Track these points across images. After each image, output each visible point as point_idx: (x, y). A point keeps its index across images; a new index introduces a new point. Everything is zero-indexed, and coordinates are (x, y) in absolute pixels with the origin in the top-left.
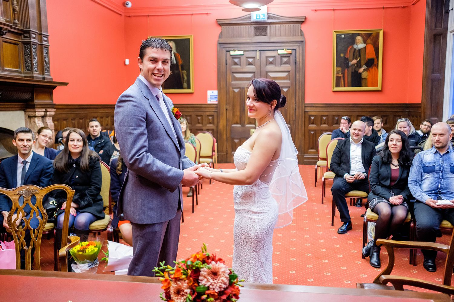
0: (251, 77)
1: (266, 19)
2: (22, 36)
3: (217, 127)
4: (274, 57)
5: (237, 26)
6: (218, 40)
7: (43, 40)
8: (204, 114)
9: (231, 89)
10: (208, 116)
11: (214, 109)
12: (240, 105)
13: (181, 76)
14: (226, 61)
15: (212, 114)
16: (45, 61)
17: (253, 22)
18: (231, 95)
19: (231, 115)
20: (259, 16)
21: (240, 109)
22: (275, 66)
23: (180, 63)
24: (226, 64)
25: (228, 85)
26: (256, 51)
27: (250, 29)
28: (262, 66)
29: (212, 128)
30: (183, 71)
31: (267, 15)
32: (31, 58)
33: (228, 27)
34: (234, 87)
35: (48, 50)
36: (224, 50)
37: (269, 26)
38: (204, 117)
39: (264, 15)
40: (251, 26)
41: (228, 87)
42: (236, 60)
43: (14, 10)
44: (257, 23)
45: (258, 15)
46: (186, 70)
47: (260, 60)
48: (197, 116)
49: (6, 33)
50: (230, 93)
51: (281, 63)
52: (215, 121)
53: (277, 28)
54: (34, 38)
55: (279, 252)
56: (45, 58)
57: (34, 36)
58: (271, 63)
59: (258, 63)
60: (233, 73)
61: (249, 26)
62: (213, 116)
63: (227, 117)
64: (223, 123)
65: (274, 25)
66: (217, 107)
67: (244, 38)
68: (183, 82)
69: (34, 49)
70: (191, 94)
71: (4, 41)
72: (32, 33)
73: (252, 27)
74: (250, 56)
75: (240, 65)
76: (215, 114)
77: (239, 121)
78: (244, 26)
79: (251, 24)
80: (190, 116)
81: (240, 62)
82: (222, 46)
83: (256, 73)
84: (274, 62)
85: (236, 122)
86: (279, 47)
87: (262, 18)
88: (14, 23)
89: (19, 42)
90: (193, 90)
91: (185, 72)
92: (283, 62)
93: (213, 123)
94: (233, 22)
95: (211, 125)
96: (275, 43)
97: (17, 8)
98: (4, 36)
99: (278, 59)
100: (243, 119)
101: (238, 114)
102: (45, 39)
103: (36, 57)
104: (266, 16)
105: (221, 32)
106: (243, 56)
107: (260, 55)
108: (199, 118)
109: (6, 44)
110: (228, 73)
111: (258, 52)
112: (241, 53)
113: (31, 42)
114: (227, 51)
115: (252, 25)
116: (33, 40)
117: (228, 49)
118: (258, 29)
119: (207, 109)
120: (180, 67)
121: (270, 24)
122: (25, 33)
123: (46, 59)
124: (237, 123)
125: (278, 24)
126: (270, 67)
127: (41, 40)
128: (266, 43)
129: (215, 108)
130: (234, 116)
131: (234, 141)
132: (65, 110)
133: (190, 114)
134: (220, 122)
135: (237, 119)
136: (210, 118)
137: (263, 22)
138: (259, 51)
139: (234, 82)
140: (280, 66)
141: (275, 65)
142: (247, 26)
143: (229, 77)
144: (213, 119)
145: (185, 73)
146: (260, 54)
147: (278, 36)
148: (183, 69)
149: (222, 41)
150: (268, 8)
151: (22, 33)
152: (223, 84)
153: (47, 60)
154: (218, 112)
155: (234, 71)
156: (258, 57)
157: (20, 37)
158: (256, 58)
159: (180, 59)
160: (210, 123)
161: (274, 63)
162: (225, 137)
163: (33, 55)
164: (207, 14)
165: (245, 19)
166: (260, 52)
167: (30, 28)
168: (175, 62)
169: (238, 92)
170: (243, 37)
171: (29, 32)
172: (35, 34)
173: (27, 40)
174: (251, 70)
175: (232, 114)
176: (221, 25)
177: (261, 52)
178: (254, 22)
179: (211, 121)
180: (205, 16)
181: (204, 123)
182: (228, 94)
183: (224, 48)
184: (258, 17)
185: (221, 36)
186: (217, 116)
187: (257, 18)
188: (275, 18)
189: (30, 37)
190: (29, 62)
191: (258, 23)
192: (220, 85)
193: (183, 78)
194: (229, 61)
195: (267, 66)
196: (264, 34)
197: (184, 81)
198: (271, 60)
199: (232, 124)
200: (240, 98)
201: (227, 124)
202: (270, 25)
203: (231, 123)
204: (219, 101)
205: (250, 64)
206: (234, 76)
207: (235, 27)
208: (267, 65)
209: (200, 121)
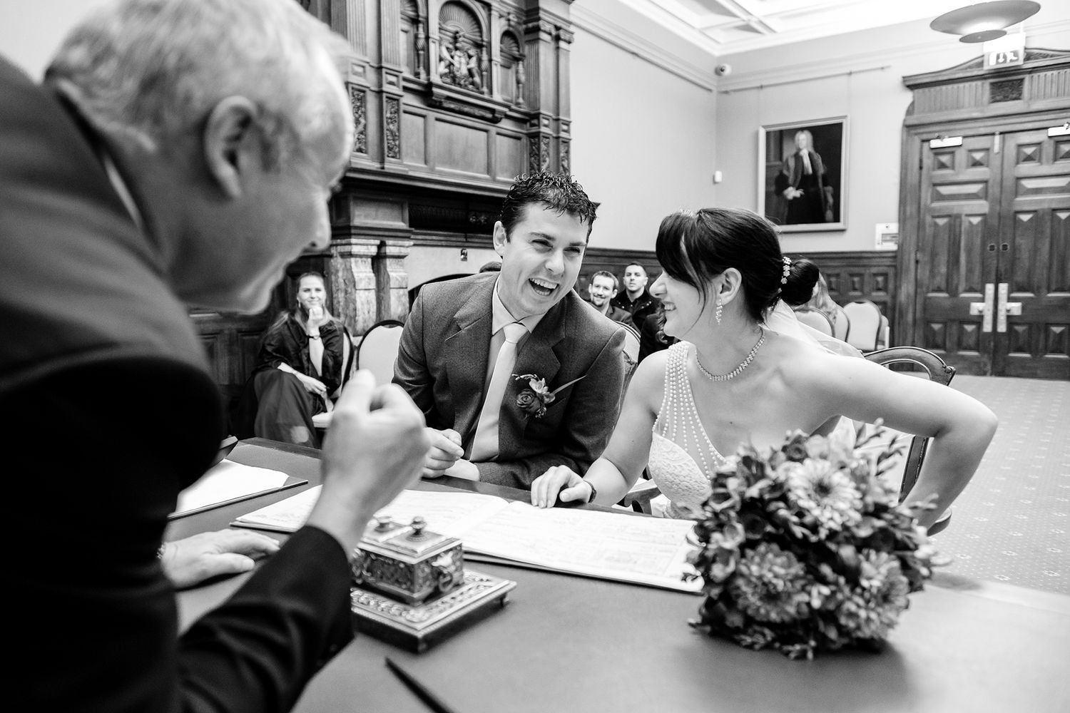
0: (978, 192)
1: (1020, 62)
2: (528, 124)
3: (894, 297)
4: (1039, 144)
5: (950, 87)
6: (905, 120)
7: (561, 129)
8: (868, 271)
9: (928, 219)
10: (875, 275)
11: (888, 262)
12: (949, 251)
13: (823, 196)
14: (921, 161)
15: (884, 272)
16: (563, 166)
17: (987, 72)
18: (929, 231)
19: (928, 273)
20: (1005, 57)
21: (948, 261)
22: (1038, 164)
23: (821, 171)
24: (921, 168)
25: (922, 211)
26: (993, 134)
27: (980, 88)
28: (1006, 166)
29: (883, 299)
30: (825, 188)
31: (1025, 52)
32: (539, 161)
33: (929, 91)
34: (936, 214)
35: (568, 146)
36: (917, 140)
37: (1027, 77)
38: (866, 278)
39: (1016, 54)
40: (984, 81)
41: (921, 216)
42: (944, 159)
43: (518, 82)
44: (998, 73)
45: (1001, 56)
46: (831, 185)
47: (1001, 154)
48: (852, 275)
49: (501, 119)
50: (927, 226)
51: (1056, 157)
52: (891, 286)
53: (1049, 79)
54: (546, 126)
55: (1015, 551)
56: (563, 160)
57: (546, 122)
58: (1029, 158)
59: (996, 162)
60: (935, 185)
61: (979, 83)
62: (885, 275)
63: (918, 277)
64: (907, 289)
65: (1042, 74)
66: (895, 257)
67: (962, 110)
68: (826, 210)
69: (545, 144)
70: (841, 233)
71: (498, 134)
72: (543, 118)
73: (985, 85)
74: (977, 146)
75: (953, 168)
76: (891, 272)
77: (943, 286)
78: (967, 84)
79: (982, 77)
80: (838, 275)
81: (953, 162)
82: (913, 132)
83: (990, 184)
84: (1038, 156)
85: (939, 287)
86: (1052, 122)
87: (1011, 61)
88: (517, 104)
89: (521, 135)
90: (844, 224)
91: (830, 189)
92: (1062, 154)
93: (885, 289)
94: (940, 78)
95: (881, 294)
96: (1042, 113)
97: (523, 78)
98: (498, 125)
99: (1048, 149)
100: (955, 282)
101: (943, 270)
102: (565, 127)
103: (547, 159)
104: (1022, 55)
105: (913, 104)
106: (961, 148)
107: (1002, 144)
108: (856, 279)
109: (502, 138)
110: (924, 186)
111: (997, 139)
112: (957, 141)
113: (540, 132)
114: (924, 141)
115: (985, 79)
116: (543, 129)
117: (925, 137)
118: (1001, 85)
119: (874, 262)
120: (820, 181)
121: (1030, 73)
122: (531, 118)
123: (563, 163)
124: (939, 290)
125: (1052, 69)
126: (1026, 168)
127: (558, 131)
128: (1018, 116)
129: (891, 260)
130: (933, 274)
131: (931, 328)
132: (600, 259)
133: (837, 271)
134: (900, 287)
135: (940, 281)
136: (880, 279)
137: (1015, 70)
138: (1001, 133)
139: (936, 205)
140: (1053, 163)
141: (1040, 161)
142: (973, 84)
143: (926, 194)
144: (886, 281)
145: (829, 191)
146: (1003, 142)
147: (1051, 97)
148: (825, 184)
149: (913, 120)
150: (1027, 37)
151: (527, 118)
152: (911, 209)
153: (565, 163)
154: (899, 267)
155: (937, 181)
156: (996, 148)
157: (525, 126)
158: (991, 150)
159: (821, 164)
160: (879, 290)
161: (1037, 159)
162: (910, 318)
163: (543, 156)
164: (882, 68)
165: (970, 67)
166: (1002, 136)
167: (539, 109)
168: (810, 171)
169: (945, 224)
170: (963, 107)
171: (537, 116)
172: (548, 119)
173: (534, 130)
174: (978, 178)
175: (930, 272)
176: (911, 87)
177: (1007, 135)
178: (991, 72)
179: (881, 286)
180: (879, 72)
181: (866, 289)
182: (921, 229)
183: (916, 134)
184: (1001, 60)
185: (910, 112)
186: (896, 275)
187: (998, 63)
188: (1046, 56)
189: (538, 125)
190: (535, 166)
191: (1003, 74)
192: (905, 212)
193: (826, 201)
194: (928, 161)
195: (1019, 166)
196: (1014, 96)
197: (828, 208)
198: (1029, 151)
199: (928, 292)
200: (949, 237)
201: (916, 292)
202: (1031, 75)
203: (924, 289)
204: (901, 246)
205: (976, 164)
206: (938, 193)
207: (944, 87)
208: (1017, 163)
209: (857, 286)
